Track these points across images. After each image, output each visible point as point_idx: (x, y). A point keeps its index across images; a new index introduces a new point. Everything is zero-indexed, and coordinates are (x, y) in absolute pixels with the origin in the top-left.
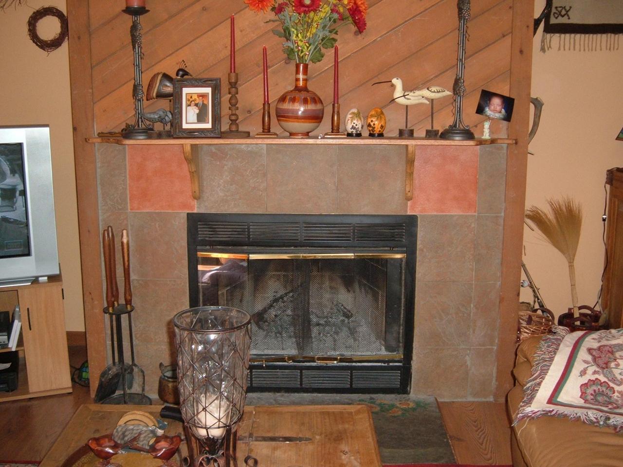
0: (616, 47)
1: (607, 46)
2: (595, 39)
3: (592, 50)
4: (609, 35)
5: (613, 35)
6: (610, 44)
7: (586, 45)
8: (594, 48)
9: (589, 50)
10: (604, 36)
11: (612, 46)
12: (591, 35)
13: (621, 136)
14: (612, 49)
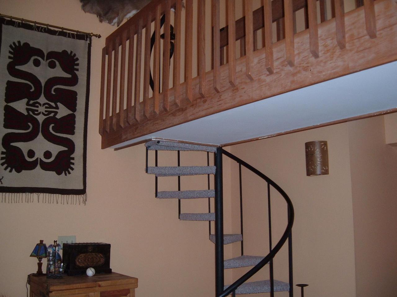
0: (32, 200)
1: (26, 200)
2: (18, 196)
3: (16, 203)
4: (27, 193)
5: (29, 194)
6: (28, 199)
7: (13, 200)
8: (18, 202)
9: (14, 202)
10: (24, 194)
11: (29, 200)
12: (16, 194)
13: (33, 254)
14: (29, 201)
